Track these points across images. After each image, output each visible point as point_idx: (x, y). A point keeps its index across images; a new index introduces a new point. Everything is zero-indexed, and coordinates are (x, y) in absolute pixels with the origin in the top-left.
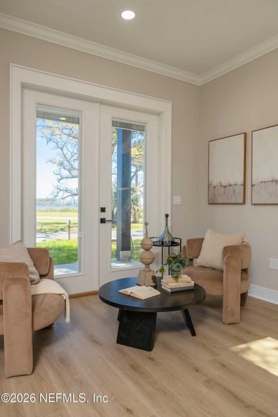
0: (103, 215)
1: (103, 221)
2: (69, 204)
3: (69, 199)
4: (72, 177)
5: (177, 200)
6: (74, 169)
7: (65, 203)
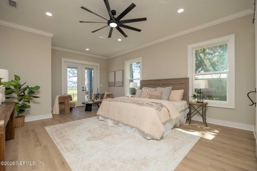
0: (83, 89)
1: (83, 90)
2: (72, 87)
3: (73, 85)
4: (74, 77)
5: (101, 86)
6: (75, 73)
7: (71, 86)
